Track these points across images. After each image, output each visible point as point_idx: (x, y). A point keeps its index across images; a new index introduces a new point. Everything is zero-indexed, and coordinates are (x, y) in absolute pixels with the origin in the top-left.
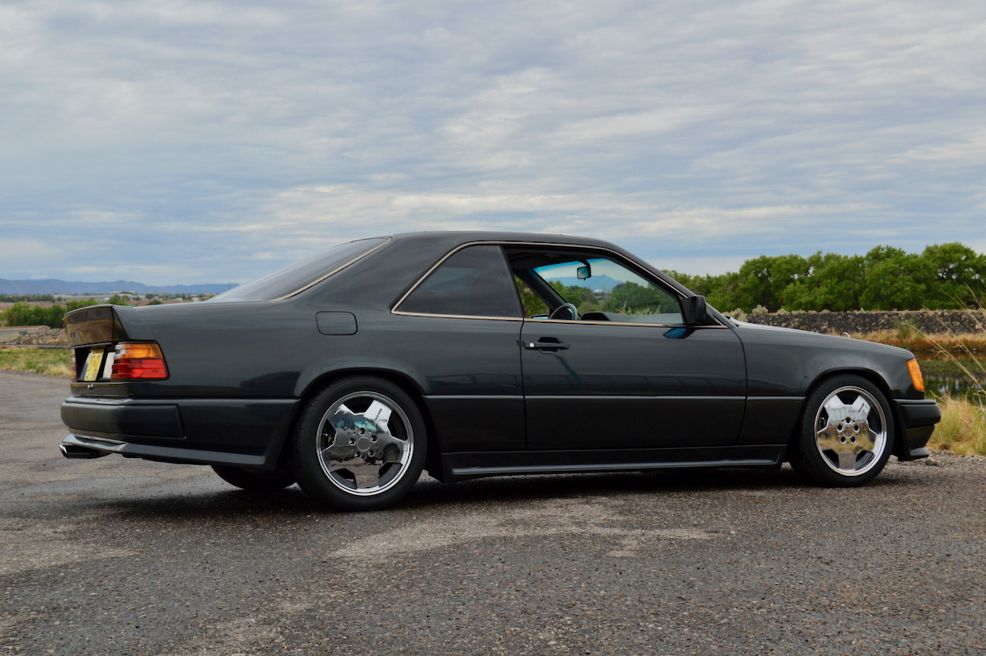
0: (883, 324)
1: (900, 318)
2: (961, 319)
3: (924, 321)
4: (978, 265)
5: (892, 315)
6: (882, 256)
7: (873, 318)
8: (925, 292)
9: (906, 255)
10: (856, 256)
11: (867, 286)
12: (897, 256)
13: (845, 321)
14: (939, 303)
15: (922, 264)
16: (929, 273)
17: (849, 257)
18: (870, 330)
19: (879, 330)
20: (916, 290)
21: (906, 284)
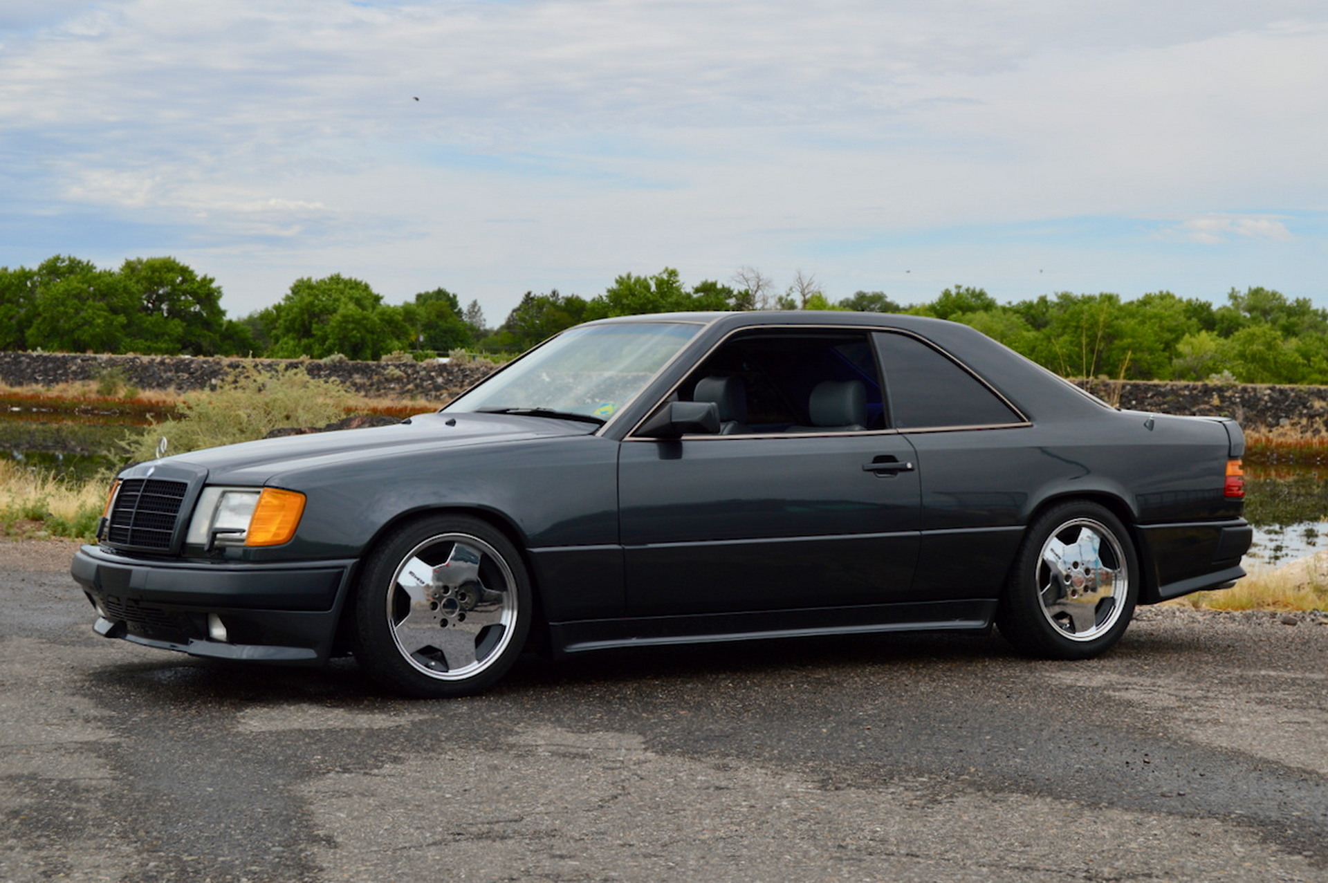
0: (74, 372)
1: (100, 364)
2: (190, 369)
3: (136, 370)
4: (199, 291)
5: (88, 360)
6: (62, 270)
7: (58, 363)
8: (124, 327)
9: (98, 270)
10: (22, 268)
11: (39, 315)
12: (84, 273)
13: (15, 365)
14: (145, 343)
15: (122, 285)
16: (130, 299)
17: (11, 270)
18: (56, 380)
19: (70, 381)
20: (111, 324)
21: (97, 315)
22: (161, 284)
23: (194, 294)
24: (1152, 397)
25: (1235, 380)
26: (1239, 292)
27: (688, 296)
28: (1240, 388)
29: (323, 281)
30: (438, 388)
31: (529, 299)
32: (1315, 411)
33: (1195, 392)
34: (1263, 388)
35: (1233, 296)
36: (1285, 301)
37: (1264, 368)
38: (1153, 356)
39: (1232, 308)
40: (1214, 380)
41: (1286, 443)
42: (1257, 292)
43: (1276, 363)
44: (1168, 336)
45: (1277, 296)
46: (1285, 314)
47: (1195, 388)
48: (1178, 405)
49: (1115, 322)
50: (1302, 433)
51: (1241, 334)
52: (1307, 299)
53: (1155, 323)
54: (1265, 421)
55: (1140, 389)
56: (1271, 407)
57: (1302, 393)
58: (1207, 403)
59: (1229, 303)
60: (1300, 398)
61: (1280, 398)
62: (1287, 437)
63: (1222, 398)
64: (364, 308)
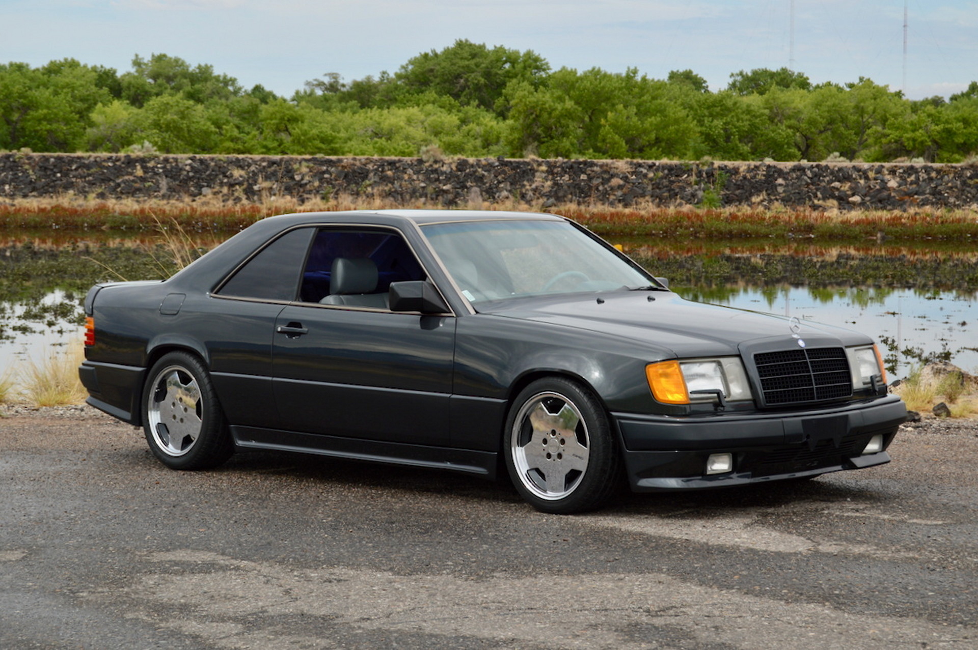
24: (76, 169)
25: (156, 151)
26: (143, 58)
28: (161, 158)
32: (235, 180)
33: (118, 163)
34: (184, 158)
35: (137, 63)
36: (188, 67)
37: (178, 137)
38: (69, 127)
39: (136, 74)
40: (135, 151)
41: (211, 212)
42: (160, 59)
43: (189, 131)
44: (79, 105)
45: (180, 62)
46: (188, 80)
47: (118, 160)
48: (102, 177)
49: (29, 93)
50: (224, 201)
51: (154, 102)
52: (209, 65)
53: (67, 93)
54: (189, 190)
55: (64, 162)
56: (193, 177)
57: (222, 162)
58: (131, 174)
59: (133, 70)
60: (220, 167)
61: (200, 167)
62: (211, 205)
63: (145, 169)
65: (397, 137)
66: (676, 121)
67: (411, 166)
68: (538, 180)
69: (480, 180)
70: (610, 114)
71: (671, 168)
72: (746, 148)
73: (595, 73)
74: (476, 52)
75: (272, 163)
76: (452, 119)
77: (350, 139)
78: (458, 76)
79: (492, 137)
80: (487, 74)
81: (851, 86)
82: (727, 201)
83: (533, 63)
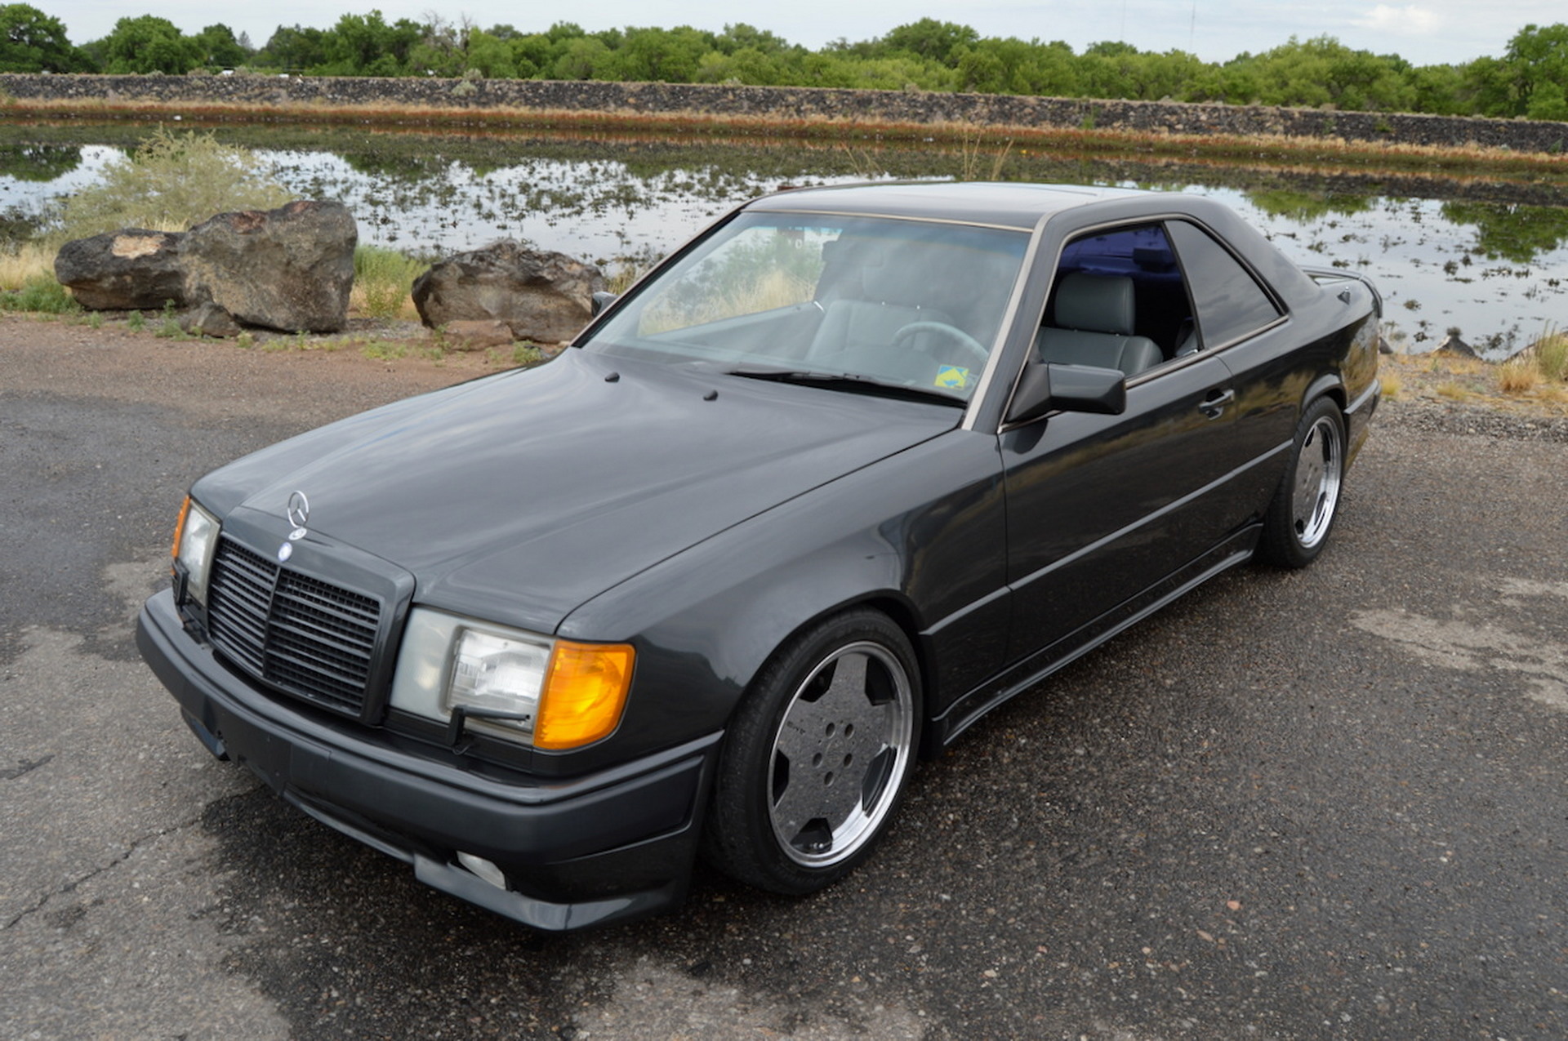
3: (13, 85)
14: (16, 65)
22: (21, 22)
23: (46, 29)
24: (692, 94)
25: (740, 83)
27: (391, 28)
28: (744, 88)
29: (138, 19)
30: (229, 93)
31: (280, 30)
32: (790, 103)
33: (717, 91)
34: (758, 89)
35: (727, 28)
37: (754, 75)
38: (687, 67)
40: (728, 83)
41: (775, 123)
42: (740, 26)
43: (760, 71)
44: (693, 54)
45: (752, 29)
46: (758, 39)
47: (718, 89)
48: (708, 100)
49: (663, 46)
50: (782, 116)
51: (738, 53)
52: (770, 31)
53: (685, 47)
54: (761, 109)
55: (685, 90)
56: (764, 101)
57: (781, 92)
58: (726, 98)
60: (780, 95)
61: (768, 95)
62: (774, 119)
63: (735, 95)
64: (170, 38)
65: (886, 78)
66: (1063, 73)
67: (899, 96)
68: (979, 108)
69: (942, 106)
70: (1021, 67)
71: (1063, 103)
72: (1104, 91)
73: (1013, 40)
74: (935, 25)
75: (813, 93)
76: (920, 68)
77: (857, 78)
78: (923, 41)
79: (944, 80)
80: (941, 40)
81: (1167, 54)
82: (1098, 125)
83: (968, 33)
